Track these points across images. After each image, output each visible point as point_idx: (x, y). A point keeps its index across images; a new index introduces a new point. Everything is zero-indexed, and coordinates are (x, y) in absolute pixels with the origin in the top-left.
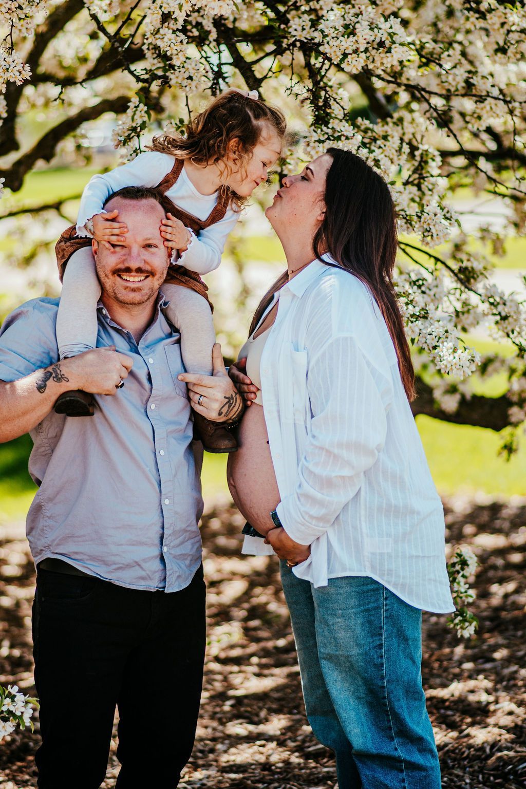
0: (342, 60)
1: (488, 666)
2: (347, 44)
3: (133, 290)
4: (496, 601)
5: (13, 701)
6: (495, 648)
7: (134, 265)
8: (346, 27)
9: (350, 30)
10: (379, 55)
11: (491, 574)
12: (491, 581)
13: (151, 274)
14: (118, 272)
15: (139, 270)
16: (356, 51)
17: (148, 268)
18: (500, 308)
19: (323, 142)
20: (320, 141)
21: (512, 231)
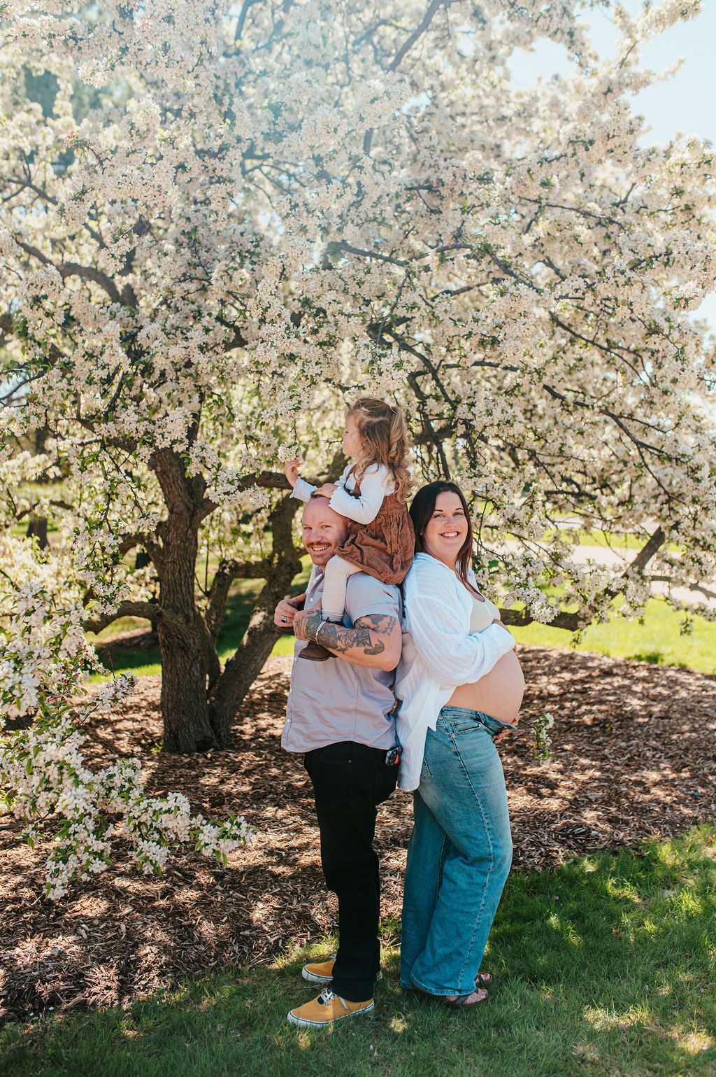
0: (483, 430)
1: (563, 754)
2: (487, 420)
3: (318, 556)
5: (239, 827)
6: (567, 742)
8: (487, 411)
9: (489, 413)
11: (569, 696)
12: (567, 700)
13: (329, 544)
16: (492, 425)
18: (574, 576)
21: (583, 531)
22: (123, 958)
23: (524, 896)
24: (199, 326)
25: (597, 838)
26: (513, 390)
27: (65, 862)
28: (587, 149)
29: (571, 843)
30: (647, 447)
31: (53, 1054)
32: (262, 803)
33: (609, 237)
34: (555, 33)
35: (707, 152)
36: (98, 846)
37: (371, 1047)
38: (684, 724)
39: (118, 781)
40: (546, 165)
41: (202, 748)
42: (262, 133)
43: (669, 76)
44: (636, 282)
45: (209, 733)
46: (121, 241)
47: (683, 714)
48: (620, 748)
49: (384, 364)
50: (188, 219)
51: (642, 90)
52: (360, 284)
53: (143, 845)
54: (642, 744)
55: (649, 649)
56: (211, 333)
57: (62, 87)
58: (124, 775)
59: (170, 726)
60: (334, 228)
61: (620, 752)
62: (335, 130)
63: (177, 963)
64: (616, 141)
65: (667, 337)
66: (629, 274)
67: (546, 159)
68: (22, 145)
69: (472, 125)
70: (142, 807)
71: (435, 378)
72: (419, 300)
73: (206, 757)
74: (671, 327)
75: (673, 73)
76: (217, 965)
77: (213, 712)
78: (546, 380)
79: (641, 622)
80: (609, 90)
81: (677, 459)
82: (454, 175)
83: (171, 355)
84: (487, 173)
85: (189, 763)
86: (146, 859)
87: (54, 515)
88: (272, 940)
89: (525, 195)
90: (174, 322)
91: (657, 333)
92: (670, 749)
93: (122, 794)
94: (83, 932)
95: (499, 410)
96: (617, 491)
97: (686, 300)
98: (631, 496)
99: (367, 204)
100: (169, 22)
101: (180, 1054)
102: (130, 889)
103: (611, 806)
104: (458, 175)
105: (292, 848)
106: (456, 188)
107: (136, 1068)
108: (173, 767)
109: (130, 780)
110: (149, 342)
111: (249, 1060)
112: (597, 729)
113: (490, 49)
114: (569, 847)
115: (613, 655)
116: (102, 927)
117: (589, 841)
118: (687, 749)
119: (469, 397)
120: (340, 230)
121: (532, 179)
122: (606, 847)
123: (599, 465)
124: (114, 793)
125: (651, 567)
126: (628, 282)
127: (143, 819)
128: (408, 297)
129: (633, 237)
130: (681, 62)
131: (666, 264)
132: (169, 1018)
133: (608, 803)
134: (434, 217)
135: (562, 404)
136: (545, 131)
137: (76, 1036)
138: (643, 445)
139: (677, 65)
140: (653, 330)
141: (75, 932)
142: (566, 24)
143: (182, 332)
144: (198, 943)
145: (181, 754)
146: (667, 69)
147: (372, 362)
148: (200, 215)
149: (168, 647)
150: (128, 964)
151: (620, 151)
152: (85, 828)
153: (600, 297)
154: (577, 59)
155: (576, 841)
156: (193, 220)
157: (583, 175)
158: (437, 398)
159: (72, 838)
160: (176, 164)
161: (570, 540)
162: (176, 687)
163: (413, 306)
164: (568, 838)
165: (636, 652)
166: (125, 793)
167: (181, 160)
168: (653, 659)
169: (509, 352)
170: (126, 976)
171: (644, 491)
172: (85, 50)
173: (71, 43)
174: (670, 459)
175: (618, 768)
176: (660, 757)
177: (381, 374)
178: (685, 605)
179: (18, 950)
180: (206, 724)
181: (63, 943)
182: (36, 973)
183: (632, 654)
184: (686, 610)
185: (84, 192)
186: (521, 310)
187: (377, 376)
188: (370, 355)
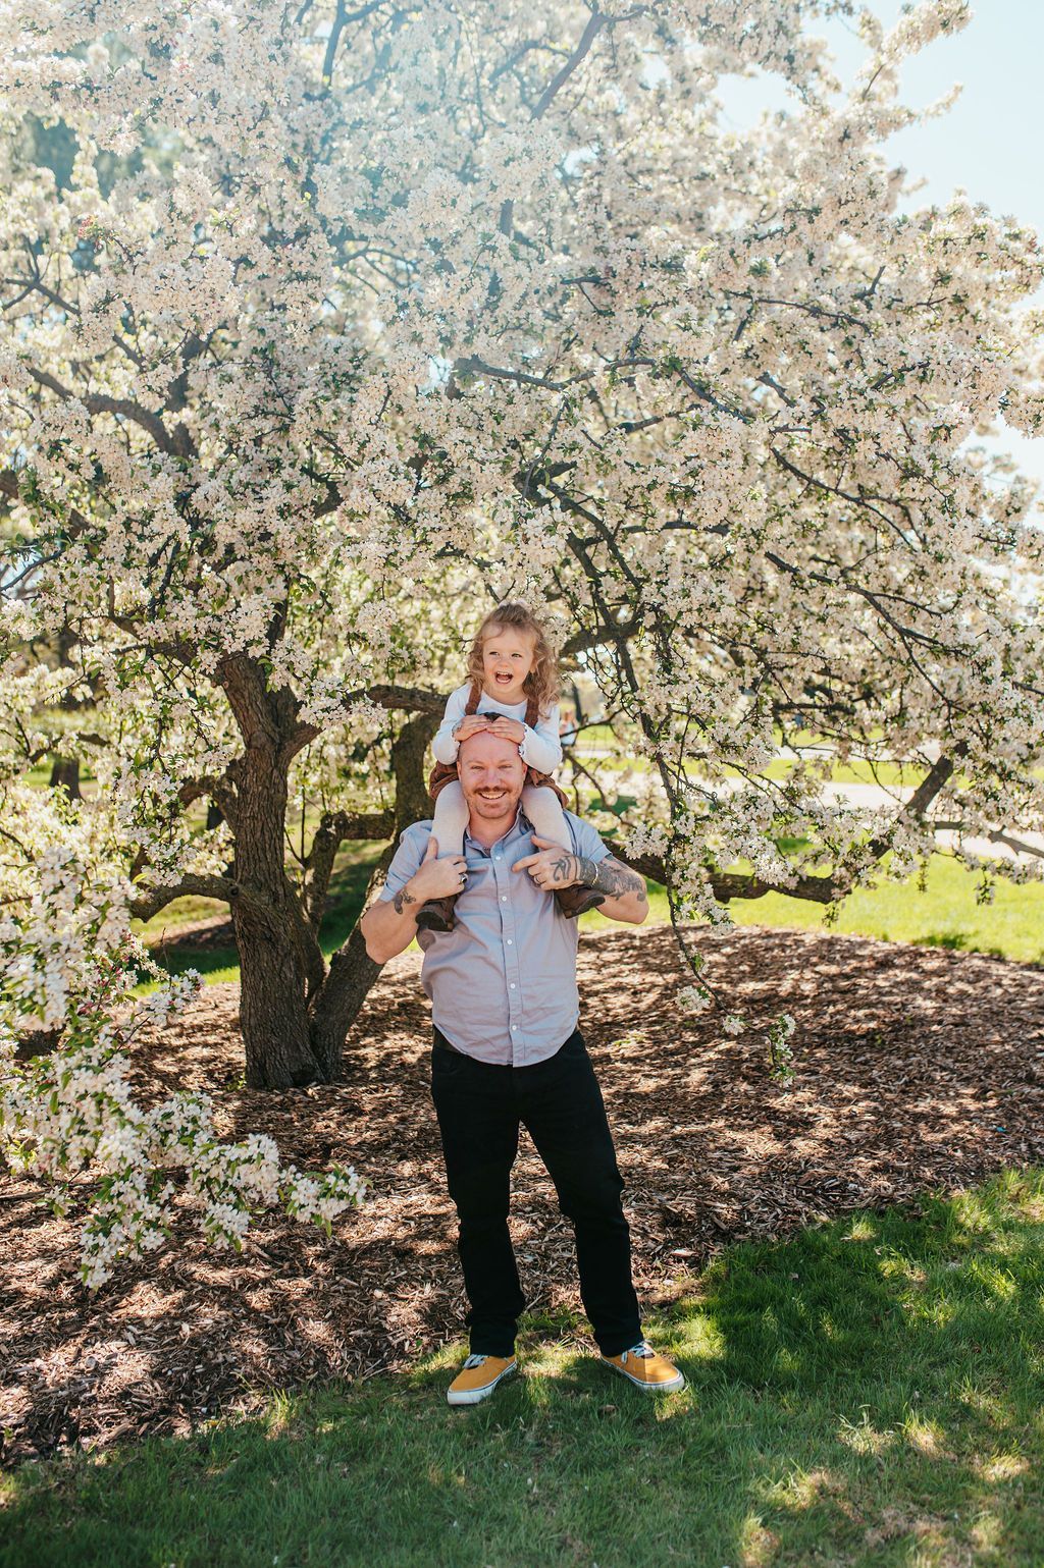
0: (678, 618)
1: (813, 1078)
2: (683, 604)
3: (493, 807)
4: (826, 1019)
5: (346, 1182)
7: (491, 785)
8: (684, 590)
9: (686, 594)
10: (710, 614)
13: (507, 791)
14: (478, 791)
15: (497, 789)
16: (690, 610)
17: (504, 786)
18: (818, 820)
21: (837, 760)
22: (185, 1370)
23: (751, 1275)
24: (277, 481)
25: (856, 1193)
26: (721, 562)
27: (107, 1234)
28: (811, 221)
29: (820, 1200)
30: (916, 636)
31: (88, 1499)
32: (384, 1155)
33: (850, 344)
34: (768, 58)
35: (979, 222)
36: (152, 1211)
37: (530, 1481)
38: (987, 1032)
39: (177, 1121)
40: (755, 244)
41: (301, 1081)
42: (356, 211)
43: (942, 111)
44: (880, 405)
45: (310, 1060)
46: (161, 367)
47: (986, 1019)
48: (895, 1068)
49: (533, 527)
50: (262, 331)
51: (892, 134)
52: (499, 419)
53: (215, 1210)
54: (925, 1061)
55: (943, 928)
56: (295, 490)
57: (82, 145)
58: (186, 1114)
59: (254, 1052)
60: (460, 338)
61: (895, 1073)
62: (454, 203)
63: (262, 1375)
64: (851, 208)
65: (930, 481)
66: (870, 394)
67: (756, 237)
68: (25, 231)
69: (660, 187)
70: (211, 1157)
71: (613, 547)
72: (580, 438)
73: (306, 1094)
74: (935, 467)
75: (947, 105)
76: (318, 1378)
77: (314, 1031)
78: (768, 546)
79: (922, 888)
80: (846, 136)
81: (957, 652)
82: (629, 261)
83: (238, 522)
84: (676, 258)
85: (282, 1103)
86: (219, 1229)
87: (85, 754)
88: (395, 1342)
89: (728, 286)
90: (242, 476)
91: (916, 475)
92: (965, 1068)
93: (184, 1140)
94: (129, 1336)
95: (700, 589)
96: (884, 702)
97: (948, 429)
98: (903, 709)
99: (506, 305)
100: (216, 62)
101: (263, 1495)
102: (196, 1276)
103: (879, 1148)
104: (634, 261)
105: (424, 1216)
106: (632, 280)
107: (202, 1514)
108: (259, 1108)
109: (194, 1120)
110: (208, 506)
111: (360, 1502)
112: (863, 1042)
113: (682, 81)
114: (817, 1206)
115: (892, 939)
116: (156, 1328)
117: (844, 1198)
118: (989, 1068)
119: (659, 573)
120: (468, 341)
121: (738, 265)
122: (868, 1205)
123: (858, 665)
124: (173, 1138)
125: (935, 810)
126: (870, 406)
127: (214, 1173)
128: (566, 434)
129: (879, 343)
130: (958, 90)
131: (922, 379)
132: (250, 1448)
133: (875, 1145)
134: (602, 320)
135: (793, 580)
136: (767, 192)
137: (120, 1475)
138: (910, 633)
139: (952, 94)
140: (910, 472)
141: (119, 1336)
142: (783, 45)
143: (254, 491)
144: (292, 1348)
145: (271, 1091)
146: (939, 100)
147: (515, 526)
148: (277, 325)
149: (249, 938)
150: (192, 1378)
151: (858, 221)
152: (133, 1187)
153: (832, 428)
154: (800, 93)
155: (827, 1198)
156: (269, 332)
157: (812, 256)
158: (614, 575)
159: (115, 1201)
160: (235, 257)
161: (819, 774)
162: (261, 995)
163: (574, 447)
164: (816, 1194)
165: (925, 933)
166: (187, 1139)
167: (243, 251)
168: (951, 943)
169: (709, 507)
170: (190, 1394)
171: (921, 700)
172: (104, 102)
173: (85, 93)
174: (946, 652)
175: (889, 1096)
176: (951, 1080)
177: (526, 541)
178: (982, 861)
179: (38, 1362)
180: (305, 1049)
181: (102, 1351)
182: (64, 1393)
183: (918, 936)
184: (985, 868)
185: (108, 300)
186: (723, 448)
187: (522, 544)
188: (512, 516)
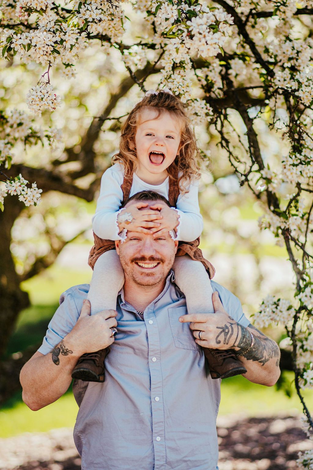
3: (148, 275)
7: (148, 253)
13: (161, 261)
14: (135, 261)
15: (152, 259)
17: (159, 256)
19: (297, 165)
20: (294, 165)
119: (290, 59)
147: (177, 22)
158: (243, 57)
177: (191, 37)
187: (187, 40)
188: (176, 13)
